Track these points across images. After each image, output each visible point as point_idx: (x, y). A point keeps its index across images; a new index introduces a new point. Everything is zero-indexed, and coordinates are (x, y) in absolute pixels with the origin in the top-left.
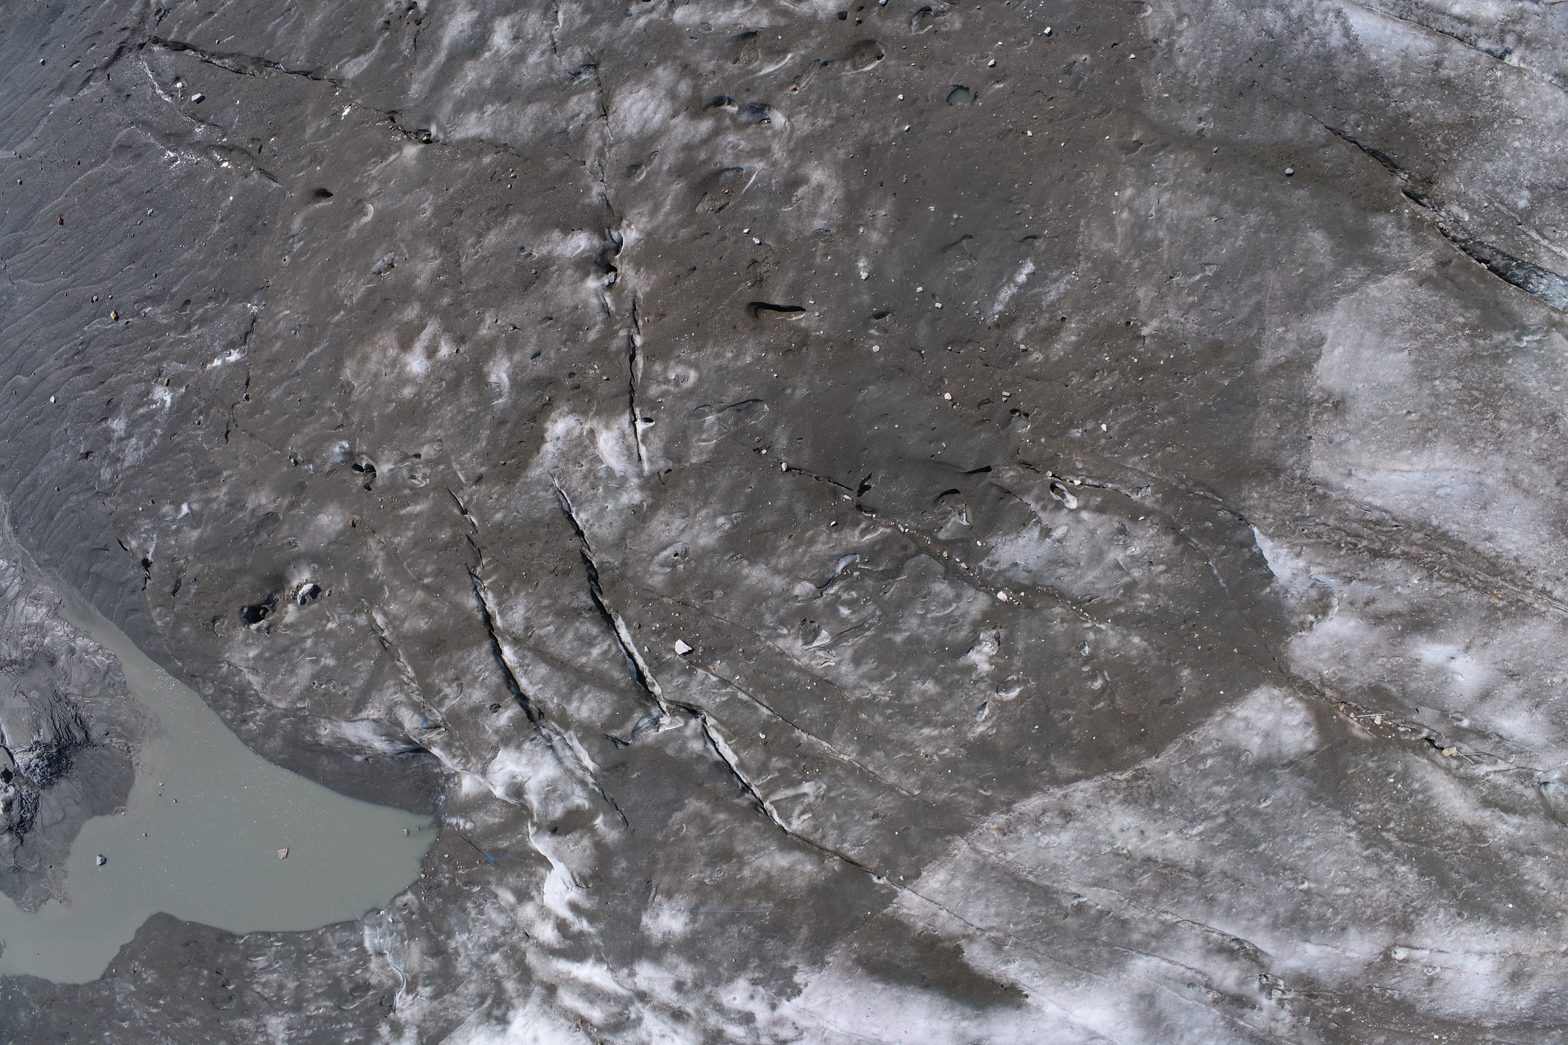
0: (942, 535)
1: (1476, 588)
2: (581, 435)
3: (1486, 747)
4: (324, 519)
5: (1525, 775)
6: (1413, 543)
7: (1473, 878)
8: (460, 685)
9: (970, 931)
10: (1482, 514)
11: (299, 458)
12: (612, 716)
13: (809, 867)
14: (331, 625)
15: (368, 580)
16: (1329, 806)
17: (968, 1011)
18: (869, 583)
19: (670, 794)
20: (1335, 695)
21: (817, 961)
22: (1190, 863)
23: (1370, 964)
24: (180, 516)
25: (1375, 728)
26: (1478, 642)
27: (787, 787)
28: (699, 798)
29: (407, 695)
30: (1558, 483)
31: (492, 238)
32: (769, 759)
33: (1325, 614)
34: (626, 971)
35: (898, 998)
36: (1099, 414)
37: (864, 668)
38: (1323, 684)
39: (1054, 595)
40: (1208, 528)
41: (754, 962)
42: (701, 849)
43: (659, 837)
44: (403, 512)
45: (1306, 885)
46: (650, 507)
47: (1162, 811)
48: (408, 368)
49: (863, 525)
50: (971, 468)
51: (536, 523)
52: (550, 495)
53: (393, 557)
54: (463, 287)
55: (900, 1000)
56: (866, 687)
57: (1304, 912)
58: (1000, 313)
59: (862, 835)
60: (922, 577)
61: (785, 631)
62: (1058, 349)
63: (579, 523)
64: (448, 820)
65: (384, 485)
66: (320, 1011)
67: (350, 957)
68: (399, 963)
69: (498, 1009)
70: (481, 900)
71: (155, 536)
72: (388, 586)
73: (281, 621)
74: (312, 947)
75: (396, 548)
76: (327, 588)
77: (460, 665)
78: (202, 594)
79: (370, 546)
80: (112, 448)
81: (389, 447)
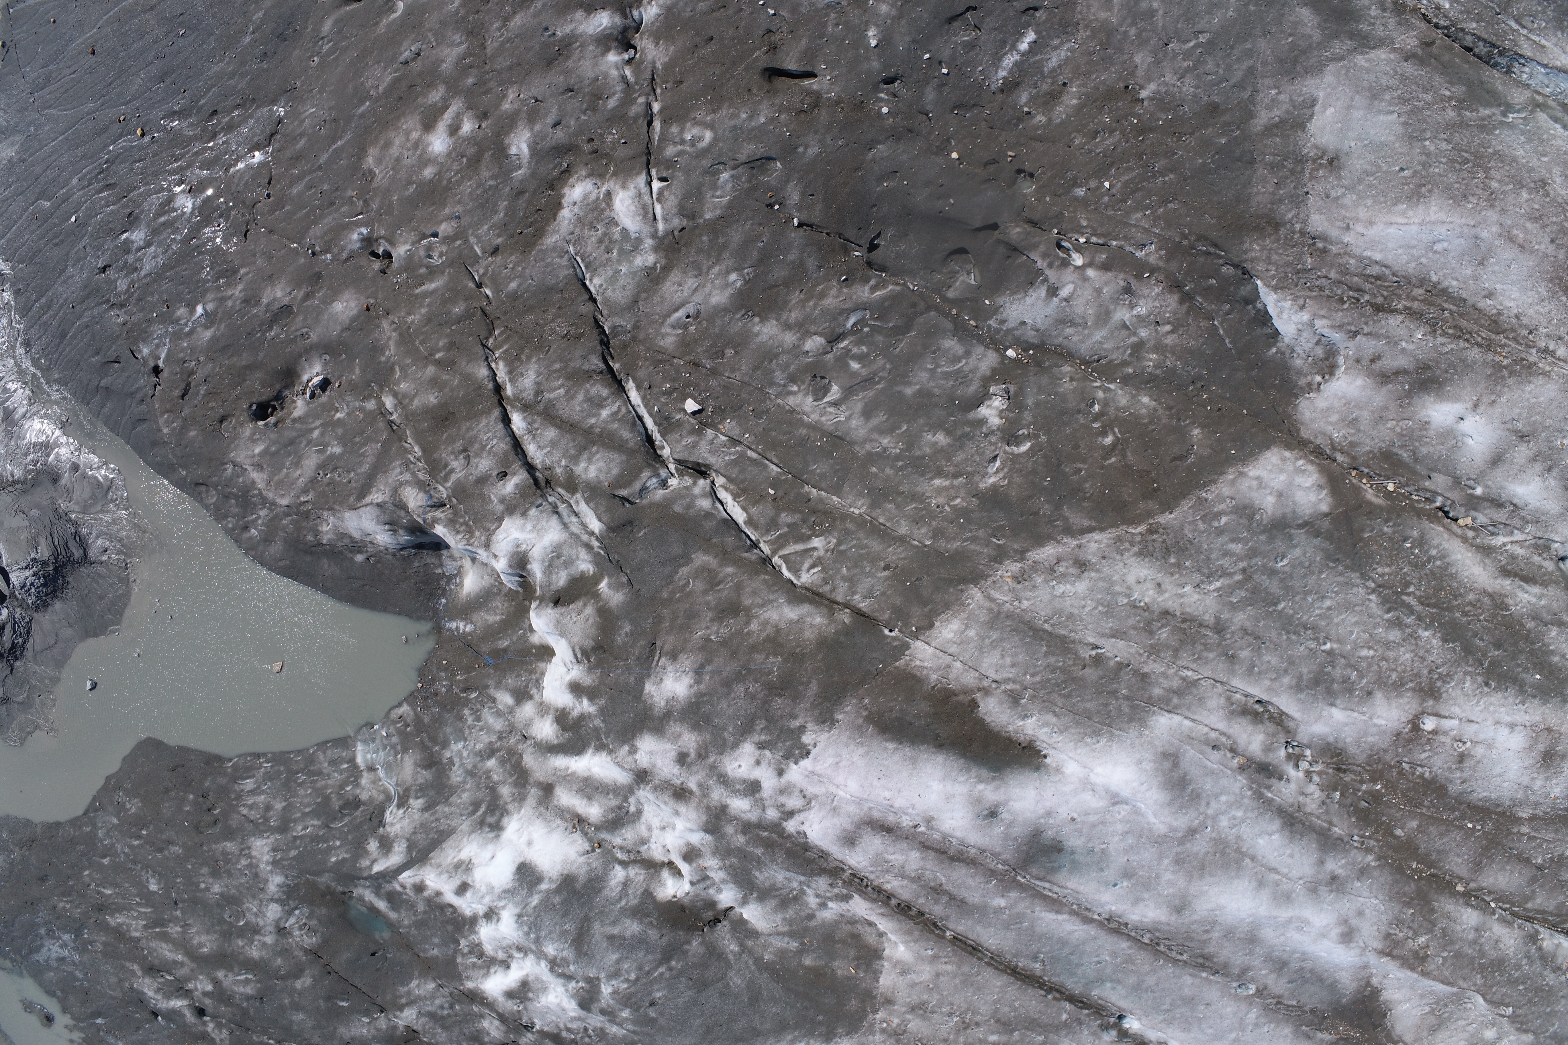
0: (951, 294)
1: (1480, 345)
2: (598, 198)
3: (1501, 516)
4: (338, 307)
5: (1543, 546)
6: (1414, 299)
7: (1498, 646)
8: (468, 458)
9: (986, 683)
10: (1480, 270)
11: (317, 248)
12: (620, 475)
13: (818, 620)
14: (338, 415)
15: (380, 363)
16: (1347, 567)
17: (984, 773)
18: (879, 339)
19: (676, 549)
20: (1347, 460)
21: (826, 720)
22: (1209, 618)
23: (1398, 734)
24: (194, 318)
25: (1388, 495)
26: (1486, 399)
27: (796, 542)
28: (706, 553)
29: (414, 474)
30: (1552, 241)
31: (518, 21)
32: (778, 514)
33: (1332, 374)
34: (626, 748)
35: (911, 758)
36: (1101, 173)
37: (874, 422)
38: (1333, 448)
39: (1061, 354)
40: (1212, 286)
41: (761, 724)
42: (707, 603)
43: (665, 594)
44: (418, 291)
45: (1328, 646)
46: (663, 268)
47: (1178, 565)
48: (430, 149)
49: (873, 282)
50: (978, 224)
51: (550, 289)
52: (564, 261)
53: (406, 337)
54: (487, 67)
55: (913, 760)
56: (876, 441)
57: (1328, 674)
58: (1004, 78)
59: (873, 586)
60: (931, 334)
61: (795, 388)
62: (1060, 112)
63: (592, 289)
64: (448, 625)
65: (400, 267)
66: (307, 831)
67: (341, 774)
68: (391, 777)
69: (492, 816)
70: (479, 706)
71: (167, 340)
72: (399, 366)
73: (289, 416)
74: (302, 766)
75: (409, 327)
76: (337, 380)
77: (468, 435)
78: (210, 394)
79: (383, 328)
80: (129, 259)
81: (406, 229)
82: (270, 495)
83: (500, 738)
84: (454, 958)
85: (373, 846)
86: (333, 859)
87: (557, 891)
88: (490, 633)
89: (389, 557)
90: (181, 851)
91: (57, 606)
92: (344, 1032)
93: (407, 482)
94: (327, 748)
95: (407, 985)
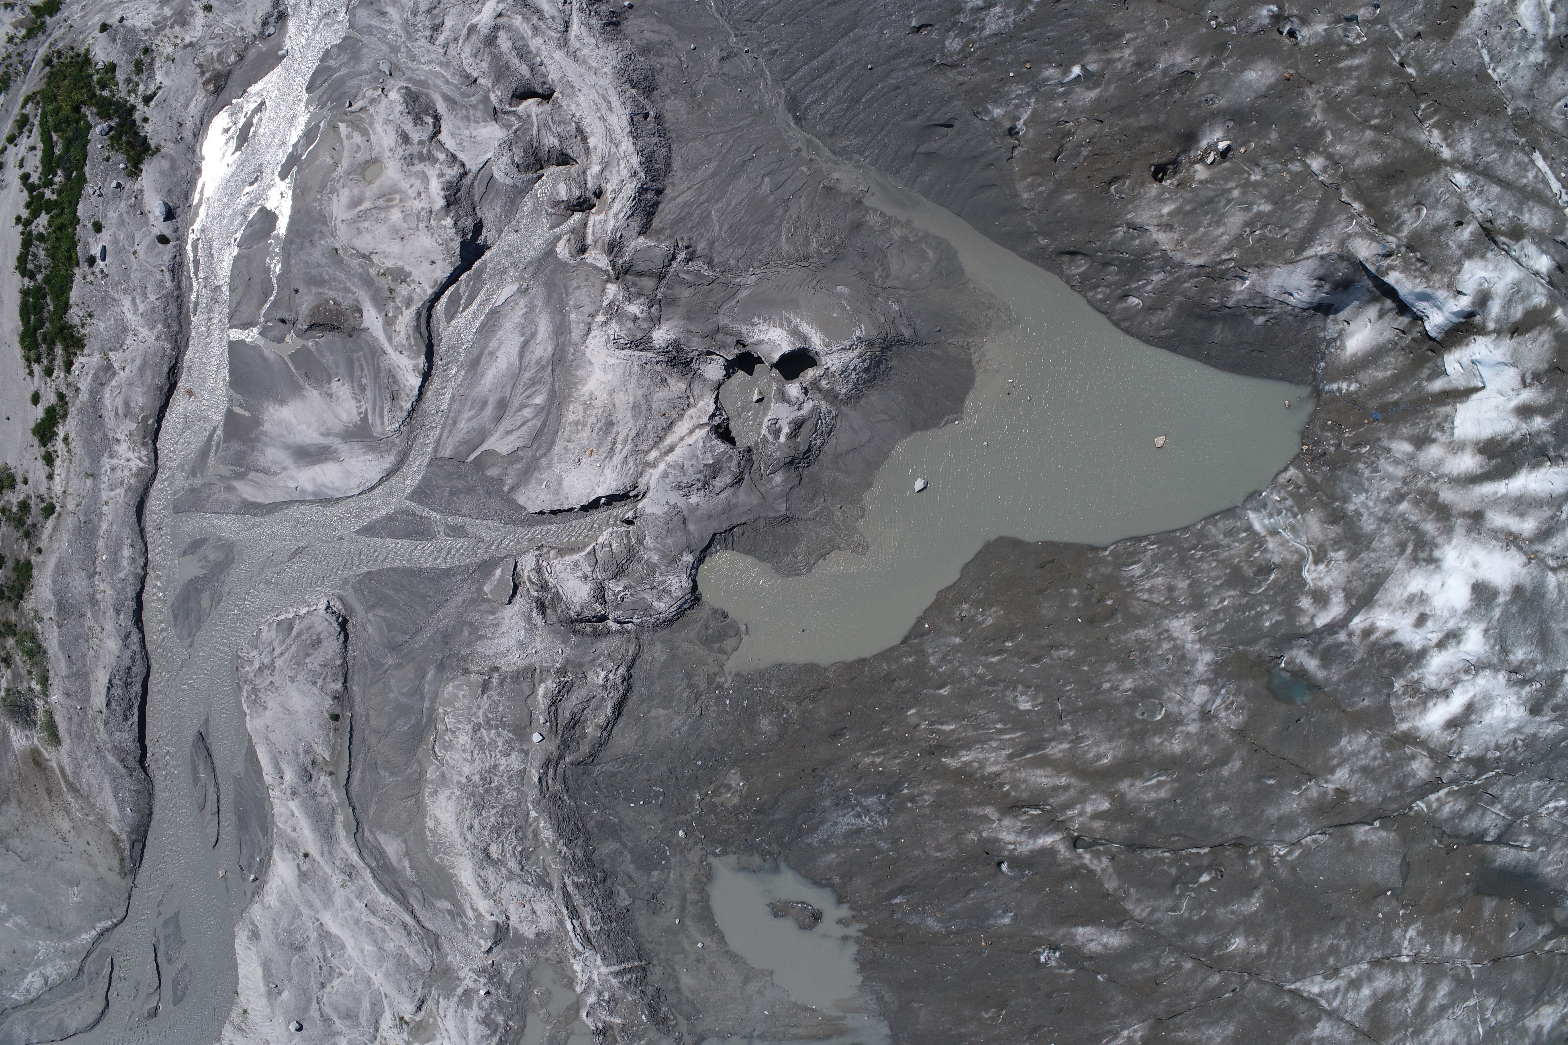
2: (1503, 3)
4: (1252, 75)
8: (1422, 210)
11: (1220, 20)
14: (1254, 177)
15: (1305, 128)
24: (1067, 79)
29: (1362, 227)
44: (1341, 65)
46: (1549, 65)
51: (1468, 73)
52: (1476, 51)
53: (1334, 105)
63: (1495, 77)
64: (1327, 388)
65: (1318, 43)
66: (1226, 603)
67: (1242, 543)
68: (1300, 537)
69: (1423, 551)
70: (1373, 459)
71: (1033, 100)
72: (1332, 130)
73: (1192, 178)
74: (1194, 542)
75: (1337, 96)
76: (1241, 146)
77: (1420, 190)
78: (1097, 155)
79: (1308, 96)
80: (962, 18)
81: (1322, 10)
82: (1178, 256)
83: (1405, 482)
84: (1387, 702)
85: (1305, 603)
86: (1267, 624)
87: (1513, 601)
88: (1379, 388)
89: (1290, 318)
90: (1072, 653)
91: (874, 398)
92: (1272, 813)
93: (1357, 233)
94: (1217, 521)
95: (1337, 744)
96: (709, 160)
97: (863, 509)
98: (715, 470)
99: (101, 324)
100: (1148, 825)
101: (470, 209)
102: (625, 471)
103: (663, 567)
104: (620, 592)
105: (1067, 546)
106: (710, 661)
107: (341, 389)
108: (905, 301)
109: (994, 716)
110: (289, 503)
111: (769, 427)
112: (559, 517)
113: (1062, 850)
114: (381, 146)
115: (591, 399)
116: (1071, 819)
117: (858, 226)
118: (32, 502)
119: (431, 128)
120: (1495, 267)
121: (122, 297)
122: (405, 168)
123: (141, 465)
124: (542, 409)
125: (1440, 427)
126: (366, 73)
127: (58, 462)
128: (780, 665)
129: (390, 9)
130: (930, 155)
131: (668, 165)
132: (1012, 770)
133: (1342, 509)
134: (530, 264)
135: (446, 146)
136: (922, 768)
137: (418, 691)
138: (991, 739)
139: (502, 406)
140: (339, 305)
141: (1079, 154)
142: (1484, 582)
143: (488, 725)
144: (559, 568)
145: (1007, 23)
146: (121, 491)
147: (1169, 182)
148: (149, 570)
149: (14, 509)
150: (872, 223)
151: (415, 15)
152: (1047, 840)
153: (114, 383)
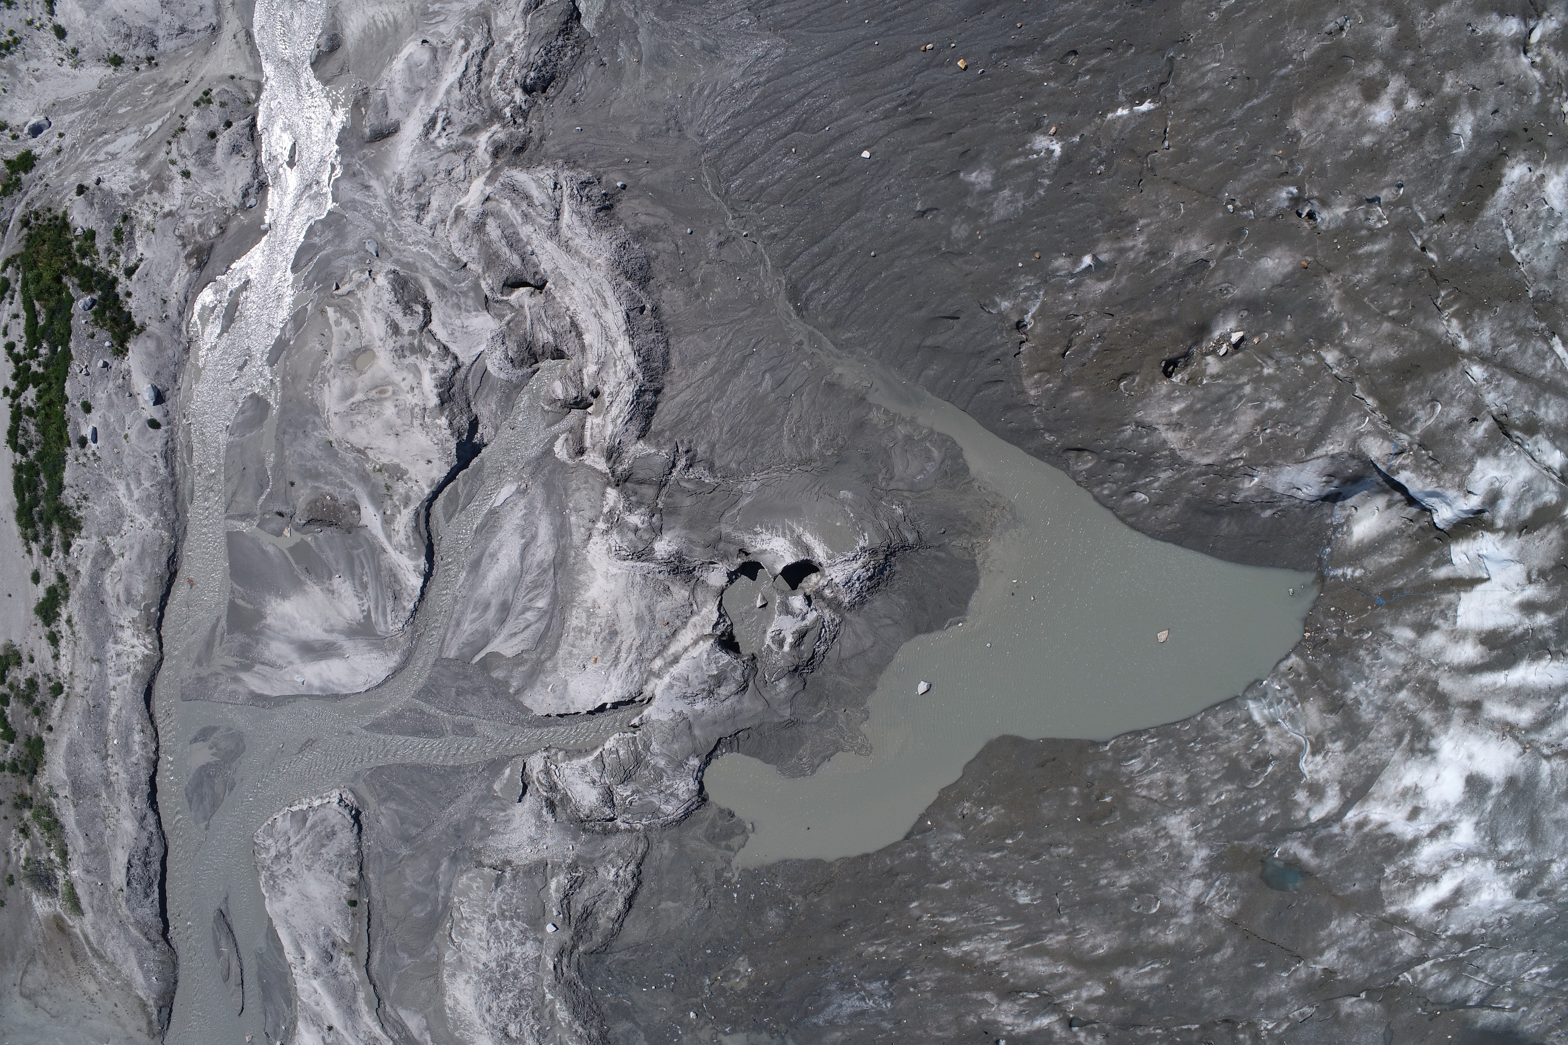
2: (1530, 180)
4: (1269, 262)
8: (1436, 406)
11: (1238, 203)
14: (1267, 371)
15: (1321, 319)
24: (1078, 270)
29: (1375, 425)
31: (1443, 13)
44: (1361, 251)
48: (1371, 119)
51: (1491, 255)
52: (1500, 232)
53: (1352, 294)
54: (1423, 51)
63: (1518, 258)
64: (1332, 573)
65: (1338, 228)
66: (1223, 798)
67: (1241, 735)
68: (1298, 728)
69: (1419, 742)
70: (1375, 645)
71: (1041, 293)
72: (1348, 322)
73: (1203, 373)
74: (1194, 734)
75: (1355, 285)
76: (1254, 336)
77: (1436, 386)
78: (1108, 351)
79: (1325, 285)
80: (970, 203)
81: (1343, 192)
82: (1187, 455)
83: (1405, 669)
84: (1377, 887)
85: (1301, 796)
86: (1263, 819)
87: (1505, 793)
88: (1385, 574)
89: (1298, 510)
90: (1071, 851)
91: (878, 602)
92: (1261, 993)
93: (1369, 432)
94: (1217, 712)
95: (1327, 927)
96: (708, 356)
97: (866, 712)
98: (719, 680)
99: (96, 507)
100: (1141, 1008)
101: (464, 405)
102: (630, 679)
103: (670, 772)
104: (628, 796)
105: (1068, 742)
106: (718, 857)
107: (343, 585)
108: (909, 503)
109: (994, 909)
110: (295, 697)
111: (772, 638)
112: (565, 720)
113: (1058, 1031)
114: (371, 334)
115: (594, 607)
116: (1067, 1002)
117: (860, 425)
118: (40, 680)
119: (421, 318)
120: (1508, 465)
121: (116, 481)
122: (396, 360)
123: (147, 652)
124: (546, 612)
125: (1443, 615)
126: (351, 253)
127: (63, 643)
128: (786, 861)
129: (373, 183)
130: (936, 348)
131: (666, 362)
132: (1011, 959)
133: (1342, 697)
134: (528, 463)
135: (438, 337)
136: (923, 956)
137: (433, 880)
138: (991, 931)
139: (505, 608)
140: (336, 500)
141: (1088, 349)
142: (1478, 775)
143: (503, 916)
144: (567, 772)
145: (1016, 208)
146: (128, 677)
147: (1180, 376)
148: (162, 755)
149: (22, 686)
150: (875, 421)
151: (400, 193)
152: (1044, 1022)
153: (113, 569)
